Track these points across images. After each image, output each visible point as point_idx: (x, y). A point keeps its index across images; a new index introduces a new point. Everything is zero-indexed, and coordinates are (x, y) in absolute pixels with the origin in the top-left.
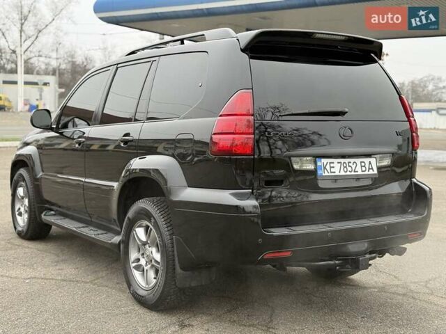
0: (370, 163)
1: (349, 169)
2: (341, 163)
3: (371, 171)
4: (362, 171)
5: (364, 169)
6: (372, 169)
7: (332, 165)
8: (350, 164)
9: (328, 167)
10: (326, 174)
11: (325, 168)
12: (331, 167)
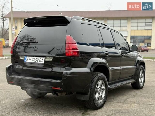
0: (43, 59)
1: (36, 60)
2: (33, 58)
3: (42, 62)
4: (40, 62)
5: (40, 61)
6: (43, 61)
7: (30, 59)
8: (36, 59)
9: (28, 59)
10: (27, 61)
11: (27, 59)
12: (29, 59)
